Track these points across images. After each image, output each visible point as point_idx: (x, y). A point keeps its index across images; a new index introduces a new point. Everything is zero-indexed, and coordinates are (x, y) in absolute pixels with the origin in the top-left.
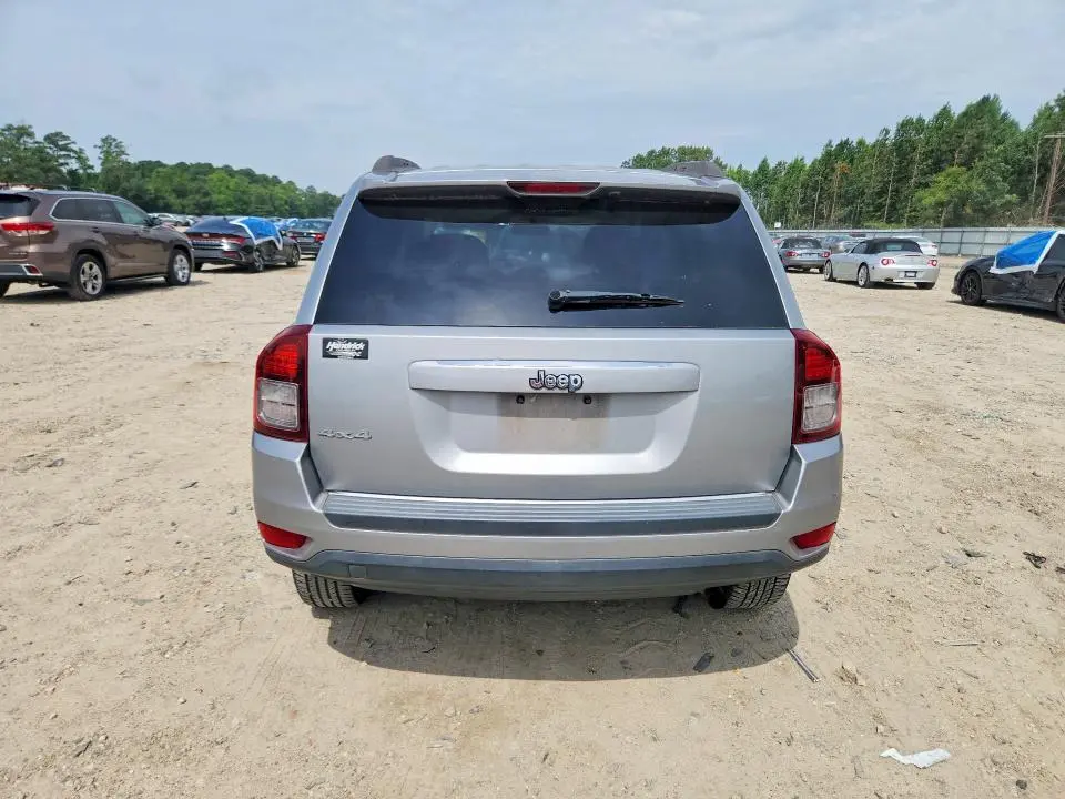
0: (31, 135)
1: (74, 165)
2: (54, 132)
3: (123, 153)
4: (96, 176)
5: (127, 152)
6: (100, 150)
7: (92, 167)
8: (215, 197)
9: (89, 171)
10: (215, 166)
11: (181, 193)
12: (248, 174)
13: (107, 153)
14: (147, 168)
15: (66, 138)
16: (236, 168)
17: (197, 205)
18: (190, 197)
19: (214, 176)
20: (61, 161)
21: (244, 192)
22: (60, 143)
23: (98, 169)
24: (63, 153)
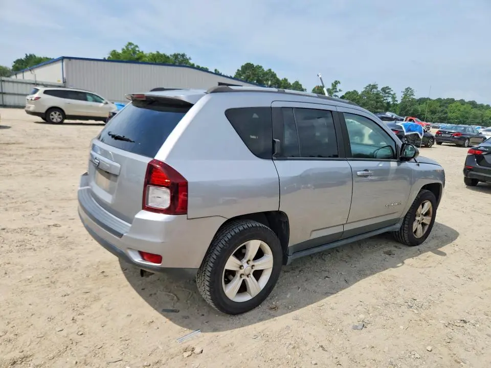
0: (376, 88)
1: (390, 100)
2: (385, 86)
3: (413, 95)
4: (397, 105)
5: (415, 94)
6: (403, 93)
7: (397, 101)
8: (449, 115)
9: (396, 102)
10: (455, 100)
11: (433, 112)
12: (473, 104)
13: (406, 95)
14: (422, 101)
15: (390, 89)
16: (467, 100)
17: (440, 118)
18: (437, 114)
19: (453, 105)
20: (385, 98)
21: (467, 113)
22: (387, 91)
23: (399, 102)
24: (387, 95)
